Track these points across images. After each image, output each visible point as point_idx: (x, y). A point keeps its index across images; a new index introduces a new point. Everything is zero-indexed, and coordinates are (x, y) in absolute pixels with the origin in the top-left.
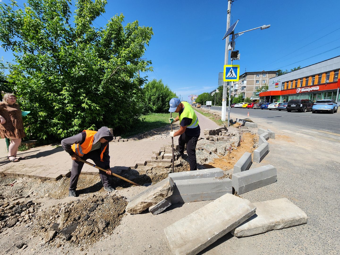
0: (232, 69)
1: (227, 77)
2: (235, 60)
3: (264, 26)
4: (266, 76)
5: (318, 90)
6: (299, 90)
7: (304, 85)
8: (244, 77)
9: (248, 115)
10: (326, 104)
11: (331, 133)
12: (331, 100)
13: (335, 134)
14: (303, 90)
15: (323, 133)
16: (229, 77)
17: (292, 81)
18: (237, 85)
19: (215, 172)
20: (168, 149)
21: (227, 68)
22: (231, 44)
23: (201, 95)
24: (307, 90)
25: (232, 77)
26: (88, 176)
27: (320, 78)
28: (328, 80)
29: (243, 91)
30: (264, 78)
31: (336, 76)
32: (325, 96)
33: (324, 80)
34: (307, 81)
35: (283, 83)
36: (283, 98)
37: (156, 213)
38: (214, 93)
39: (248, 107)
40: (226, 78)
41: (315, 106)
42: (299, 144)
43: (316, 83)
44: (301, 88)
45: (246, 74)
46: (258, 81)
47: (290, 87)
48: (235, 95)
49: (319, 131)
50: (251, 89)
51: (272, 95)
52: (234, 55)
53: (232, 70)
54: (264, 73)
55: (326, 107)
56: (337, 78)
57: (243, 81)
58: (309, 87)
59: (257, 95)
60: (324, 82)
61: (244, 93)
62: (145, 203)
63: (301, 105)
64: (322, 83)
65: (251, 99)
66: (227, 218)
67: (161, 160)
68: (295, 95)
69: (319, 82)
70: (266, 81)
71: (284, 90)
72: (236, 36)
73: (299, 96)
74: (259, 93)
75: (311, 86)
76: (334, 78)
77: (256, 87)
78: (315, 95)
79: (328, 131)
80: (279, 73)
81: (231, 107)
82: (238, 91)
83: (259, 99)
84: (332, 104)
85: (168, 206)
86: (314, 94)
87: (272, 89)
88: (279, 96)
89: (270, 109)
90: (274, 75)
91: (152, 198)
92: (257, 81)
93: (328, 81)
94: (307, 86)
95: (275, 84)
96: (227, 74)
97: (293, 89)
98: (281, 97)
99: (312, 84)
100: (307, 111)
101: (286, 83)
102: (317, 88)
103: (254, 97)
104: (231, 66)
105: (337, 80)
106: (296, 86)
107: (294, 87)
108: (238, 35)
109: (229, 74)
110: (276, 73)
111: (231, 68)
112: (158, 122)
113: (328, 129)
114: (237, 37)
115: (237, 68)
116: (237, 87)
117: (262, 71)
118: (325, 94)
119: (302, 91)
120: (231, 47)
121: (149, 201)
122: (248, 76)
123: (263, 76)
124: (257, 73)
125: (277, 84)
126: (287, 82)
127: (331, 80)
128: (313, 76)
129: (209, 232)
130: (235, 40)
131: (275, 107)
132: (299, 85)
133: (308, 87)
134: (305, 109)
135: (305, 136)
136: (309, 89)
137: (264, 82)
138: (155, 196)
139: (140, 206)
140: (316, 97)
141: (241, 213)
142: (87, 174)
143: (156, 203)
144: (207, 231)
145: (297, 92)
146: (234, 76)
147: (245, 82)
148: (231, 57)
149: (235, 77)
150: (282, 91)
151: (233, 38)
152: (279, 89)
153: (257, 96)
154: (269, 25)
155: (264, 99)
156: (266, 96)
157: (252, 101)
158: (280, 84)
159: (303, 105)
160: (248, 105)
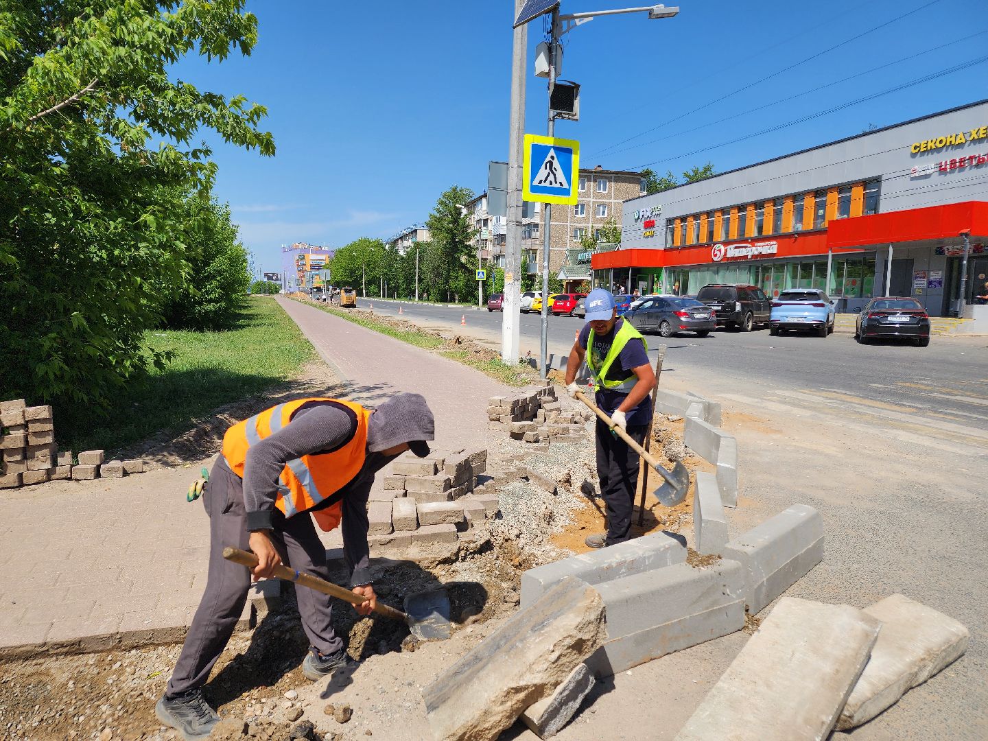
0: (552, 152)
2: (563, 118)
3: (659, 8)
4: (610, 189)
5: (773, 255)
6: (719, 253)
7: (734, 235)
10: (806, 302)
11: (857, 400)
12: (818, 292)
13: (868, 402)
14: (732, 252)
15: (836, 399)
16: (543, 184)
17: (696, 216)
20: (421, 483)
21: (534, 146)
22: (550, 50)
23: (350, 249)
24: (743, 252)
27: (778, 213)
28: (801, 221)
29: (527, 245)
30: (603, 196)
31: (821, 212)
32: (794, 277)
33: (790, 224)
34: (742, 220)
35: (670, 221)
36: (670, 277)
38: (408, 243)
39: (555, 311)
40: (534, 189)
41: (777, 311)
42: (797, 438)
43: (768, 230)
44: (727, 243)
46: (583, 206)
47: (692, 240)
48: (497, 257)
49: (824, 394)
51: (635, 264)
52: (563, 98)
53: (553, 158)
55: (806, 314)
56: (823, 217)
58: (749, 243)
59: (581, 262)
60: (791, 230)
61: (535, 251)
62: (518, 690)
63: (738, 307)
64: (782, 231)
65: (562, 276)
67: (414, 533)
68: (708, 267)
69: (776, 227)
70: (610, 210)
71: (671, 249)
72: (564, 23)
73: (721, 273)
74: (588, 255)
75: (754, 241)
76: (817, 217)
77: (576, 230)
78: (766, 269)
79: (844, 392)
80: (649, 184)
83: (590, 279)
84: (822, 305)
85: (587, 691)
86: (759, 265)
87: (634, 240)
88: (658, 271)
90: (634, 189)
91: (545, 666)
93: (800, 227)
94: (742, 240)
95: (641, 225)
96: (534, 173)
97: (701, 246)
98: (664, 275)
99: (756, 235)
100: (753, 329)
101: (678, 224)
102: (771, 248)
103: (570, 271)
104: (549, 141)
105: (822, 225)
106: (711, 234)
107: (704, 240)
108: (571, 22)
109: (543, 172)
110: (640, 182)
111: (547, 149)
113: (844, 387)
114: (569, 28)
115: (570, 151)
116: (504, 224)
117: (593, 168)
118: (795, 268)
119: (729, 255)
120: (550, 63)
121: (537, 679)
123: (599, 189)
125: (649, 225)
126: (683, 219)
127: (808, 223)
128: (759, 205)
132: (720, 235)
133: (746, 241)
134: (748, 322)
135: (796, 411)
136: (750, 251)
137: (604, 212)
138: (554, 656)
139: (501, 708)
140: (768, 279)
141: (854, 645)
143: (556, 684)
144: (800, 720)
145: (715, 259)
146: (561, 184)
148: (554, 106)
149: (566, 186)
150: (666, 250)
151: (555, 29)
152: (658, 242)
153: (584, 268)
154: (674, 9)
155: (607, 277)
156: (614, 269)
157: (564, 283)
158: (660, 226)
159: (743, 306)
160: (555, 303)
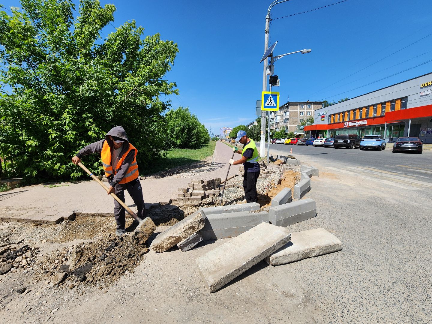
0: (271, 96)
1: (266, 105)
2: (274, 86)
3: (305, 50)
4: (312, 107)
5: (366, 125)
6: (346, 124)
7: (352, 119)
8: (287, 107)
9: (291, 151)
10: (374, 139)
11: (376, 170)
12: (378, 136)
13: (380, 171)
14: (351, 124)
15: (369, 170)
16: (268, 105)
17: (339, 114)
18: (278, 117)
19: (250, 207)
20: (197, 185)
21: (265, 95)
22: (270, 67)
24: (355, 124)
25: (271, 105)
26: (97, 217)
27: (367, 111)
28: (376, 113)
29: (285, 124)
30: (309, 109)
31: (384, 110)
32: (373, 132)
33: (372, 114)
34: (355, 114)
35: (330, 116)
36: (330, 132)
37: (186, 249)
38: (252, 126)
39: (291, 143)
40: (265, 107)
41: (363, 142)
42: (343, 181)
43: (364, 116)
44: (349, 121)
45: (289, 104)
46: (303, 113)
47: (337, 121)
48: (276, 129)
49: (365, 168)
50: (295, 122)
51: (318, 129)
52: (273, 80)
53: (271, 98)
54: (308, 103)
55: (374, 143)
56: (384, 111)
57: (285, 113)
58: (357, 121)
59: (301, 129)
60: (372, 116)
61: (287, 126)
62: (173, 237)
63: (349, 141)
64: (369, 117)
65: (295, 133)
66: (262, 244)
67: (190, 198)
68: (342, 129)
69: (367, 115)
70: (311, 113)
71: (331, 124)
72: (275, 59)
73: (347, 131)
74: (303, 127)
75: (358, 120)
76: (382, 112)
77: (300, 120)
78: (363, 130)
79: (374, 168)
80: (325, 104)
81: (272, 143)
82: (280, 123)
83: (303, 134)
84: (380, 140)
85: (199, 242)
86: (362, 128)
87: (318, 122)
88: (325, 131)
89: (316, 146)
90: (320, 106)
91: (181, 232)
92: (301, 112)
93: (376, 115)
94: (355, 120)
95: (320, 117)
96: (265, 103)
97: (341, 123)
98: (328, 132)
99: (359, 118)
100: (354, 148)
101: (332, 116)
102: (365, 122)
103: (298, 132)
104: (270, 93)
105: (384, 114)
106: (343, 120)
107: (341, 121)
108: (277, 59)
109: (268, 102)
110: (322, 105)
111: (269, 95)
112: (184, 158)
113: (374, 166)
115: (276, 95)
116: (279, 119)
117: (306, 101)
118: (374, 129)
119: (349, 125)
120: (270, 71)
121: (177, 235)
122: (291, 107)
123: (308, 107)
124: (301, 104)
125: (323, 117)
126: (334, 115)
127: (379, 114)
128: (361, 109)
129: (244, 258)
130: (274, 64)
131: (321, 143)
132: (347, 119)
133: (356, 120)
134: (353, 146)
135: (350, 173)
136: (357, 124)
137: (309, 114)
138: (185, 229)
139: (167, 241)
140: (364, 132)
141: (276, 239)
142: (96, 216)
143: (186, 238)
144: (242, 257)
145: (345, 127)
146: (274, 105)
147: (288, 113)
148: (270, 83)
150: (328, 124)
151: (271, 62)
152: (326, 122)
153: (302, 131)
154: (311, 50)
155: (309, 134)
156: (311, 131)
157: (296, 136)
158: (326, 117)
159: (351, 141)
160: (291, 141)
